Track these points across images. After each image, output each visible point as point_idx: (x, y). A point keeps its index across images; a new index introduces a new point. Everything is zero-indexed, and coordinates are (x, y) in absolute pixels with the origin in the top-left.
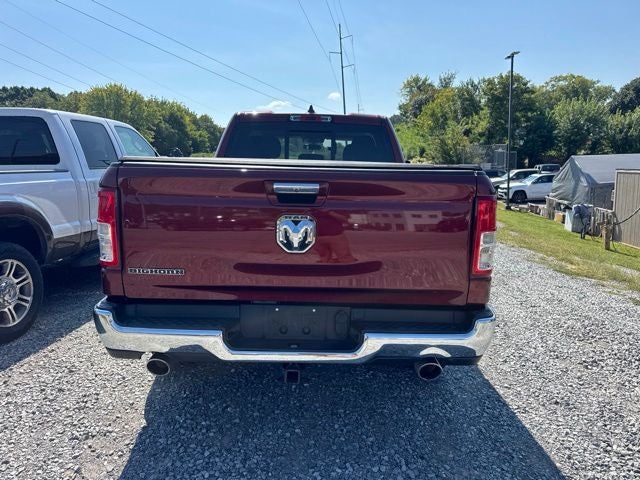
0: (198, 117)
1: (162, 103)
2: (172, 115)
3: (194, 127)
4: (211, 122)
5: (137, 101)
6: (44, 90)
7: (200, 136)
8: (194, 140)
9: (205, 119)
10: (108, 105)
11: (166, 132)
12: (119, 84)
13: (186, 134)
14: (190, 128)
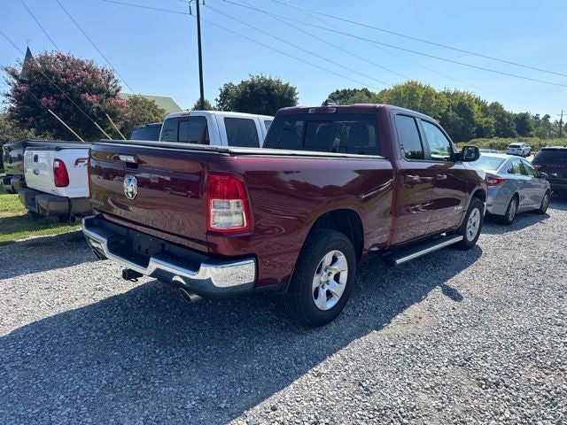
0: (488, 105)
1: (454, 94)
2: (460, 104)
3: (481, 115)
4: (502, 109)
5: (429, 93)
6: (363, 90)
7: (486, 123)
8: (479, 127)
9: (495, 106)
10: (404, 99)
11: (452, 120)
12: (414, 81)
13: (472, 122)
14: (477, 116)
